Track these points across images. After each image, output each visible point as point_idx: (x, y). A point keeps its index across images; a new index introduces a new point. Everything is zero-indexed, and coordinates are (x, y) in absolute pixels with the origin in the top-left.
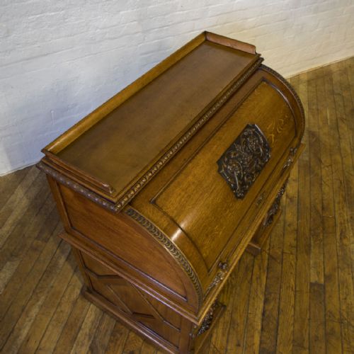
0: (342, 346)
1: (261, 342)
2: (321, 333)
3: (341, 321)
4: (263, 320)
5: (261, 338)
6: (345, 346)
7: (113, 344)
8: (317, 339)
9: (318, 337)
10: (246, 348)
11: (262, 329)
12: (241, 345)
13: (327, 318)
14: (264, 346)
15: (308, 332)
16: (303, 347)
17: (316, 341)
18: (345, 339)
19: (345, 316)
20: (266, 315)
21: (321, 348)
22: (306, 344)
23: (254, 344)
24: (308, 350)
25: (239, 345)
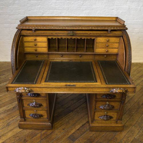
1: (74, 133)
4: (81, 127)
5: (75, 132)
10: (66, 132)
11: (78, 130)
12: (65, 130)
14: (74, 135)
20: (84, 126)
25: (64, 129)
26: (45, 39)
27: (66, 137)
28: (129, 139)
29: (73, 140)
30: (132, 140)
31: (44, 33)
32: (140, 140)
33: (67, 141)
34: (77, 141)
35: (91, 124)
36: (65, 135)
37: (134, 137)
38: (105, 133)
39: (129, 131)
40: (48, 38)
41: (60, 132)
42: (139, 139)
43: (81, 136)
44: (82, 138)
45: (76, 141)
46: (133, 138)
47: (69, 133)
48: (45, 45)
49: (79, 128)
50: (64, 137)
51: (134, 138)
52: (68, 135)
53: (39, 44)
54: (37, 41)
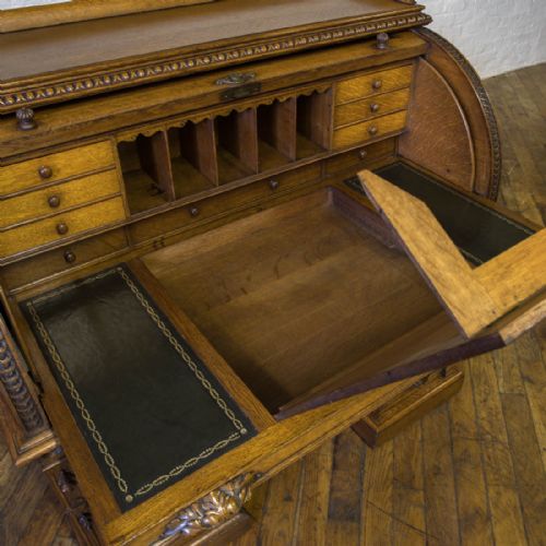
0: (485, 479)
1: (332, 490)
2: (446, 459)
3: (480, 438)
4: (335, 451)
5: (332, 481)
6: (491, 477)
7: (39, 523)
8: (437, 471)
9: (439, 469)
10: (303, 502)
11: (335, 466)
12: (294, 498)
13: (454, 435)
14: (339, 495)
15: (420, 462)
16: (412, 488)
17: (436, 474)
18: (489, 465)
19: (487, 428)
21: (446, 485)
22: (419, 482)
23: (319, 494)
24: (422, 493)
25: (288, 499)
26: (103, 154)
27: (321, 523)
28: (491, 403)
29: (351, 518)
30: (499, 405)
31: (96, 121)
32: (516, 392)
33: (335, 532)
34: (366, 513)
35: (378, 426)
36: (312, 519)
37: (496, 391)
38: (419, 428)
39: (472, 381)
40: (121, 139)
41: (286, 517)
42: (512, 390)
43: (362, 484)
44: (372, 490)
45: (363, 515)
46: (498, 397)
47: (319, 499)
48: (110, 182)
49: (334, 460)
50: (315, 529)
51: (500, 393)
52: (320, 509)
53: (74, 192)
54: (59, 177)
